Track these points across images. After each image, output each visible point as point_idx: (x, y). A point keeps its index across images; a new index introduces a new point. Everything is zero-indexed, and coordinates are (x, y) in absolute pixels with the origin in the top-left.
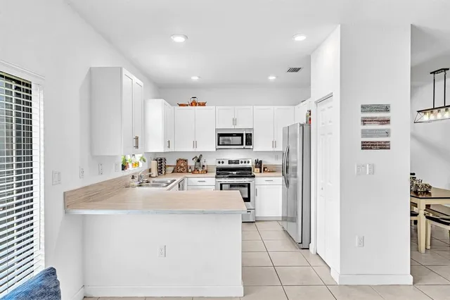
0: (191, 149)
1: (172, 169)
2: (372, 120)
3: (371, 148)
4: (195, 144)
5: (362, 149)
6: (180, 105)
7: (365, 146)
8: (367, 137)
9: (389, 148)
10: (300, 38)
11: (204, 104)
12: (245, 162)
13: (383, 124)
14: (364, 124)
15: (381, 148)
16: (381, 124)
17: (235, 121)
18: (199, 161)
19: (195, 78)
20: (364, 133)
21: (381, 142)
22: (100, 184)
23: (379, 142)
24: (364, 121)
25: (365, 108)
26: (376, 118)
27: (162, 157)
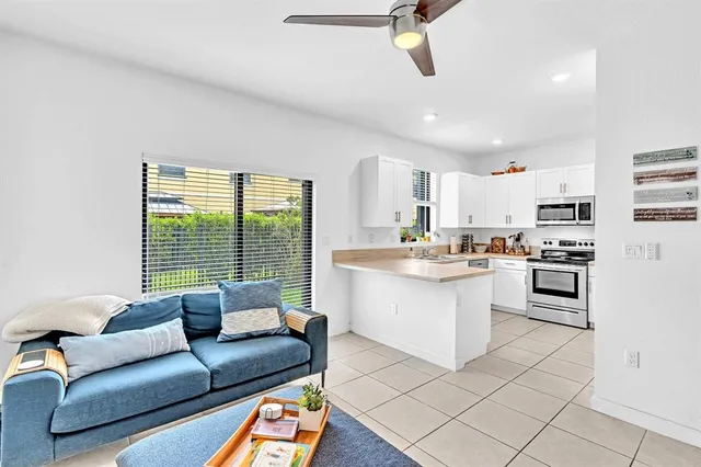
0: (504, 226)
1: (485, 247)
2: (655, 176)
3: (653, 219)
4: (509, 219)
5: (635, 220)
6: (493, 174)
7: (640, 216)
8: (643, 202)
9: (695, 219)
10: (560, 78)
11: (523, 170)
12: (586, 244)
13: (680, 180)
14: (639, 183)
15: (673, 219)
16: (673, 181)
17: (563, 188)
18: (518, 239)
19: (497, 142)
20: (640, 196)
21: (677, 209)
22: (370, 250)
23: (671, 209)
24: (639, 179)
25: (640, 159)
26: (665, 171)
27: (469, 233)
